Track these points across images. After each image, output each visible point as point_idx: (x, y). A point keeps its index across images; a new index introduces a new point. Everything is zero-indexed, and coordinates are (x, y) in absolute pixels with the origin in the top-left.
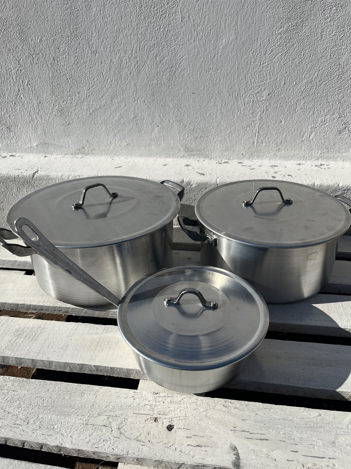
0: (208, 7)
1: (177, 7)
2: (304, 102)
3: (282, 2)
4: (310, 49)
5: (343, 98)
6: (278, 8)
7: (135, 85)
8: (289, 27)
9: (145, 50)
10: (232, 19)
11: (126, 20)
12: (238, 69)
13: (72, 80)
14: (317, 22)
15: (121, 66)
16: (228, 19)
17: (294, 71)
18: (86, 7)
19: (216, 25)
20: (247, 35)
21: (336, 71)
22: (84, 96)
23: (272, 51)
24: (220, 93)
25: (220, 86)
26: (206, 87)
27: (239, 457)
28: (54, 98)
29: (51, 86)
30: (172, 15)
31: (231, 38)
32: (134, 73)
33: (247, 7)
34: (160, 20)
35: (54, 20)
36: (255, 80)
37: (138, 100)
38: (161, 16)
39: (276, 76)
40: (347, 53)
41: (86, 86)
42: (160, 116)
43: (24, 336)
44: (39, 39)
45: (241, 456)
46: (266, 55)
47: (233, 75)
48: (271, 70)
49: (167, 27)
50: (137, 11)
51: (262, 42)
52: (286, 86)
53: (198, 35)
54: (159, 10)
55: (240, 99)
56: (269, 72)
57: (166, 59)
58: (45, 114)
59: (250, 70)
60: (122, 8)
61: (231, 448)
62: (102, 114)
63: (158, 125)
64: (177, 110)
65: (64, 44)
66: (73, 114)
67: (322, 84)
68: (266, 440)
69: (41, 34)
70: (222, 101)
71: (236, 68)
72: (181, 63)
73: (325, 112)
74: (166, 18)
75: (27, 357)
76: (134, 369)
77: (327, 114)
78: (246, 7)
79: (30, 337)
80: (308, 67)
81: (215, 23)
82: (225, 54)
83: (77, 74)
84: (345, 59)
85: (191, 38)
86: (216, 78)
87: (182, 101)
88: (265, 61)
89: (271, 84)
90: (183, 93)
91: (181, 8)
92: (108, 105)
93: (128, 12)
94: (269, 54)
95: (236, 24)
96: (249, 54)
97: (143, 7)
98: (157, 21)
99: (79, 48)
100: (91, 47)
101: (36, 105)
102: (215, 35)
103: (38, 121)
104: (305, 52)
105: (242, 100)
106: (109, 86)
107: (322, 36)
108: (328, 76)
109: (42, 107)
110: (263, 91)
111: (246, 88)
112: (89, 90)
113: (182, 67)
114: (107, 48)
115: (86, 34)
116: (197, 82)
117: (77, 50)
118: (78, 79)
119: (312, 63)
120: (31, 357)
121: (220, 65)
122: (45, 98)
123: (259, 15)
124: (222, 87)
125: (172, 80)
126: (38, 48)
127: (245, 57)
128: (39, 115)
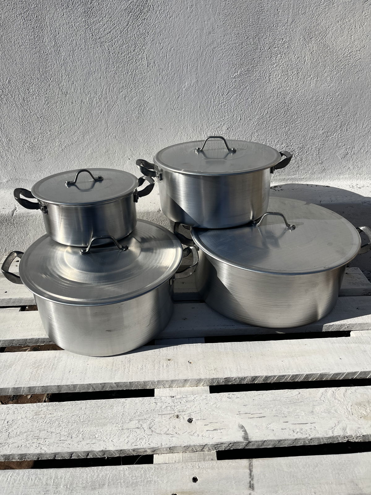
0: (171, 54)
1: (143, 54)
2: (258, 134)
3: (235, 51)
4: (260, 90)
5: (289, 130)
6: (232, 56)
7: (106, 123)
8: (242, 72)
9: (115, 91)
10: (193, 65)
11: (95, 64)
12: (200, 107)
13: (42, 119)
14: (266, 67)
15: (91, 106)
16: (190, 65)
17: (248, 109)
18: (55, 51)
19: (178, 70)
20: (207, 79)
21: (282, 109)
22: (55, 133)
23: (228, 92)
24: (185, 129)
25: (185, 122)
26: (172, 123)
27: (247, 433)
28: (24, 136)
29: (22, 124)
30: (139, 61)
31: (193, 82)
32: (105, 112)
33: (206, 55)
34: (127, 65)
35: (23, 63)
36: (215, 117)
37: (109, 136)
38: (128, 62)
39: (233, 113)
40: (290, 93)
41: (57, 124)
42: (130, 150)
43: (43, 366)
44: (7, 80)
45: (248, 431)
46: (223, 95)
47: (195, 112)
48: (228, 108)
49: (134, 71)
50: (105, 56)
51: (220, 85)
52: (242, 122)
53: (163, 78)
54: (127, 57)
55: (203, 133)
56: (227, 110)
57: (134, 99)
58: (16, 151)
59: (211, 108)
60: (91, 54)
61: (240, 427)
62: (74, 150)
63: (129, 158)
64: (146, 144)
65: (34, 85)
66: (45, 151)
67: (271, 119)
68: (264, 417)
69: (10, 76)
70: (187, 135)
71: (199, 107)
72: (148, 102)
73: (275, 142)
74: (133, 64)
75: (52, 384)
76: (150, 381)
77: (277, 144)
78: (204, 54)
79: (50, 367)
80: (259, 106)
81: (178, 68)
82: (188, 95)
83: (48, 114)
84: (290, 98)
85: (157, 81)
86: (181, 116)
87: (151, 136)
88: (223, 100)
89: (229, 120)
90: (151, 129)
91: (146, 55)
92: (80, 141)
93: (97, 58)
94: (226, 95)
95: (197, 69)
96: (209, 95)
97: (111, 53)
98: (125, 66)
99: (50, 89)
100: (61, 88)
101: (5, 143)
102: (178, 79)
103: (8, 158)
104: (256, 93)
105: (205, 134)
106: (81, 124)
107: (270, 79)
108: (276, 113)
109: (11, 144)
110: (223, 126)
111: (208, 124)
112: (60, 127)
113: (150, 106)
114: (77, 89)
115: (56, 77)
116: (164, 119)
117: (47, 91)
118: (49, 118)
119: (262, 102)
120: (56, 383)
121: (184, 104)
122: (15, 136)
123: (216, 62)
124: (186, 123)
125: (141, 118)
126: (7, 89)
127: (205, 97)
128: (9, 152)
